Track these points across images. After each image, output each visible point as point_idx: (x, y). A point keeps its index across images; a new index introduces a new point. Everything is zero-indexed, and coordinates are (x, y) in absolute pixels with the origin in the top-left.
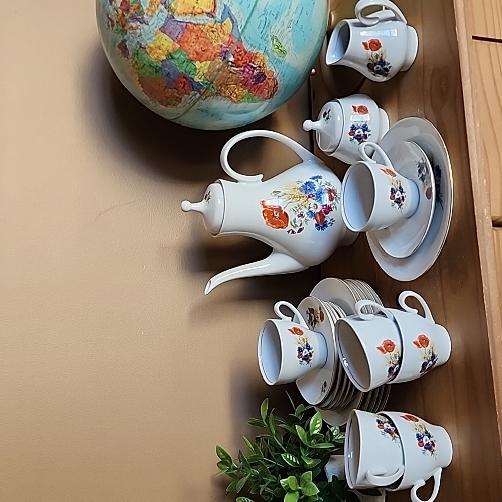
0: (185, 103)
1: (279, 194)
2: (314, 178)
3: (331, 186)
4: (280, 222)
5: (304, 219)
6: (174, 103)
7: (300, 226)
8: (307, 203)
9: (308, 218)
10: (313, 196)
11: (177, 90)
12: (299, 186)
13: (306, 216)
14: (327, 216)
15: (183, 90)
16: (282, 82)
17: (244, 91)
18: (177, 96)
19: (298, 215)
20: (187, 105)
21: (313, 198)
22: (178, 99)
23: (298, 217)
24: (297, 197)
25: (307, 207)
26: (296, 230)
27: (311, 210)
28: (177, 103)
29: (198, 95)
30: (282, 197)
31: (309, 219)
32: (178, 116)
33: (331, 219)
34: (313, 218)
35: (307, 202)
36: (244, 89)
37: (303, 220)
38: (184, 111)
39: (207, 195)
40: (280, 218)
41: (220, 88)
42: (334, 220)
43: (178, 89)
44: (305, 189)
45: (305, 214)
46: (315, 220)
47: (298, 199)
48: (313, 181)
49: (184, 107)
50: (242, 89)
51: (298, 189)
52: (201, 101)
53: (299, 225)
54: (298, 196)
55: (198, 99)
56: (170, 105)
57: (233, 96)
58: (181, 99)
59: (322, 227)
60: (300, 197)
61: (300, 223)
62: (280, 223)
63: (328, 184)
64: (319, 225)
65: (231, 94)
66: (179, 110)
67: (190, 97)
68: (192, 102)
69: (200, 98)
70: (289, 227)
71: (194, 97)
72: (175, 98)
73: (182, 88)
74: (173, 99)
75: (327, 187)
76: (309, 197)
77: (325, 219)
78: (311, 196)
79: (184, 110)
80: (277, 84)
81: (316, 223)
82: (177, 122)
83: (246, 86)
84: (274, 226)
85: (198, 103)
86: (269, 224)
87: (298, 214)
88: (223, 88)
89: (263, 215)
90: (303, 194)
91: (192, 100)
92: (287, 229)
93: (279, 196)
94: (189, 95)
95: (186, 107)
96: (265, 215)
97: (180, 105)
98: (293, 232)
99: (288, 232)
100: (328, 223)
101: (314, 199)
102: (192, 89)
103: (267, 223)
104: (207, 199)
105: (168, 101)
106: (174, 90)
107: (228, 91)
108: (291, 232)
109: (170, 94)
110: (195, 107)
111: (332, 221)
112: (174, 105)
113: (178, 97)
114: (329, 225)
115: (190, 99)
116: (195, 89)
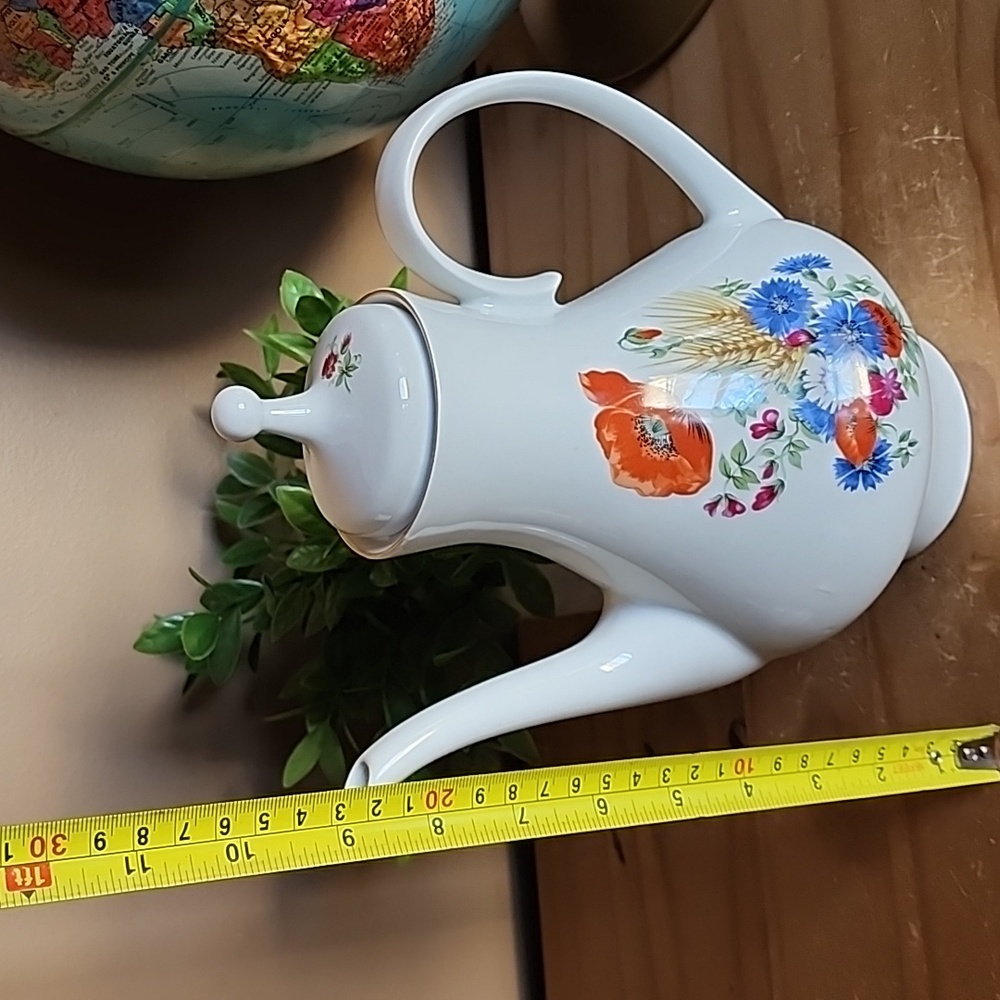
0: (87, 71)
1: (656, 343)
2: (793, 267)
3: (878, 293)
4: (674, 465)
5: (783, 442)
6: (42, 69)
7: (767, 474)
8: (791, 369)
9: (800, 436)
10: (813, 339)
11: (56, 16)
12: (736, 302)
13: (790, 427)
14: (884, 419)
15: (80, 16)
16: (450, 12)
17: (316, 32)
18: (57, 38)
19: (753, 428)
20: (97, 78)
21: (813, 346)
22: (61, 53)
23: (756, 435)
24: (738, 350)
25: (793, 384)
26: (747, 498)
27: (811, 397)
28: (56, 69)
29: (139, 40)
30: (669, 355)
31: (808, 441)
32: (59, 121)
33: (900, 434)
34: (823, 437)
35: (786, 365)
36: (317, 25)
37: (778, 446)
38: (84, 100)
39: (333, 357)
40: (672, 448)
41: (224, 13)
42: (911, 437)
43: (59, 9)
44: (766, 315)
45: (784, 420)
46: (833, 443)
47: (745, 357)
48: (794, 277)
49: (81, 84)
50: (309, 24)
51: (734, 315)
52: (151, 64)
53: (760, 474)
54: (742, 345)
55: (140, 55)
56: (28, 77)
57: (274, 52)
58: (71, 51)
59: (865, 473)
60: (752, 349)
61: (766, 459)
62: (673, 471)
63: (863, 287)
64: (853, 467)
65: (269, 41)
66: (61, 96)
67: (107, 46)
68: (112, 68)
69: (145, 50)
70: (718, 486)
71: (121, 48)
72: (50, 49)
73: (76, 10)
74: (40, 55)
75: (861, 297)
76: (793, 342)
77: (880, 435)
78: (803, 338)
79: (79, 97)
80: (432, 15)
81: (842, 456)
82: (55, 144)
83: (326, 15)
84: (648, 486)
85: (137, 72)
86: (625, 475)
87: (751, 422)
88: (237, 17)
89: (599, 437)
90: (762, 334)
91: (117, 58)
92: (707, 494)
93: (656, 351)
94: (105, 37)
95: (90, 86)
96: (609, 437)
97: (66, 76)
98: (733, 507)
99: (712, 507)
100: (891, 451)
101: (815, 351)
102: (114, 15)
103: (616, 474)
104: (336, 374)
105: (21, 60)
106: (42, 14)
107: (254, 30)
108: (722, 506)
109: (28, 30)
110: (130, 87)
111: (904, 444)
112: (42, 78)
113: (58, 46)
114: (895, 463)
115: (109, 52)
116: (126, 17)
